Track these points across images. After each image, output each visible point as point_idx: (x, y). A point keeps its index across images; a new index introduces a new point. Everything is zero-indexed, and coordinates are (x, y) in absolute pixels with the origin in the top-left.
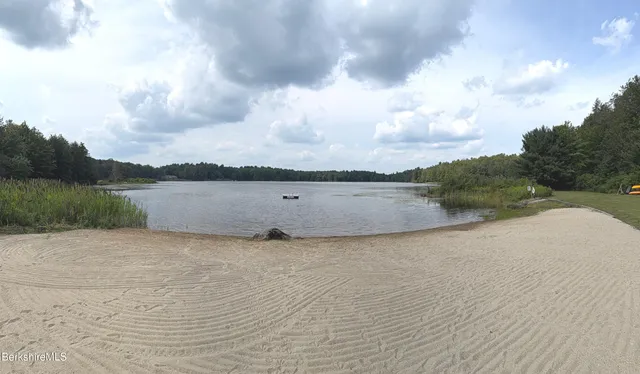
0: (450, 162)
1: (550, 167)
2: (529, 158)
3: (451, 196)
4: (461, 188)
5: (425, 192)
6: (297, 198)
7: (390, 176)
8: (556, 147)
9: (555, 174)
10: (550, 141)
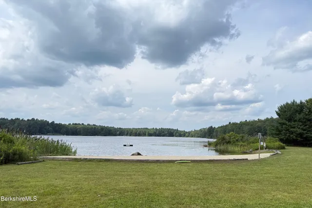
0: (239, 122)
1: (295, 130)
2: (280, 123)
3: (222, 147)
4: (229, 142)
5: (207, 144)
6: (132, 146)
7: (189, 133)
8: (302, 116)
9: (301, 135)
10: (297, 111)
